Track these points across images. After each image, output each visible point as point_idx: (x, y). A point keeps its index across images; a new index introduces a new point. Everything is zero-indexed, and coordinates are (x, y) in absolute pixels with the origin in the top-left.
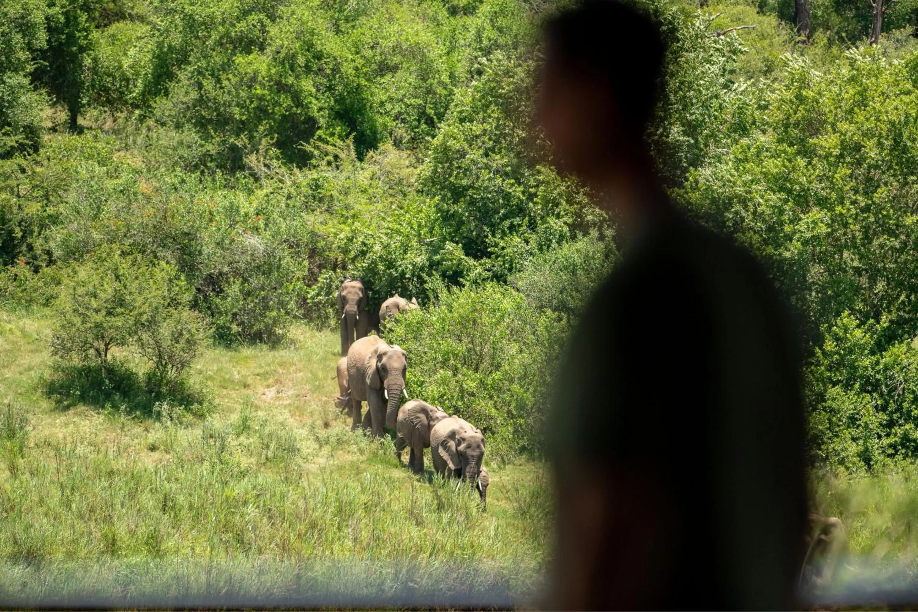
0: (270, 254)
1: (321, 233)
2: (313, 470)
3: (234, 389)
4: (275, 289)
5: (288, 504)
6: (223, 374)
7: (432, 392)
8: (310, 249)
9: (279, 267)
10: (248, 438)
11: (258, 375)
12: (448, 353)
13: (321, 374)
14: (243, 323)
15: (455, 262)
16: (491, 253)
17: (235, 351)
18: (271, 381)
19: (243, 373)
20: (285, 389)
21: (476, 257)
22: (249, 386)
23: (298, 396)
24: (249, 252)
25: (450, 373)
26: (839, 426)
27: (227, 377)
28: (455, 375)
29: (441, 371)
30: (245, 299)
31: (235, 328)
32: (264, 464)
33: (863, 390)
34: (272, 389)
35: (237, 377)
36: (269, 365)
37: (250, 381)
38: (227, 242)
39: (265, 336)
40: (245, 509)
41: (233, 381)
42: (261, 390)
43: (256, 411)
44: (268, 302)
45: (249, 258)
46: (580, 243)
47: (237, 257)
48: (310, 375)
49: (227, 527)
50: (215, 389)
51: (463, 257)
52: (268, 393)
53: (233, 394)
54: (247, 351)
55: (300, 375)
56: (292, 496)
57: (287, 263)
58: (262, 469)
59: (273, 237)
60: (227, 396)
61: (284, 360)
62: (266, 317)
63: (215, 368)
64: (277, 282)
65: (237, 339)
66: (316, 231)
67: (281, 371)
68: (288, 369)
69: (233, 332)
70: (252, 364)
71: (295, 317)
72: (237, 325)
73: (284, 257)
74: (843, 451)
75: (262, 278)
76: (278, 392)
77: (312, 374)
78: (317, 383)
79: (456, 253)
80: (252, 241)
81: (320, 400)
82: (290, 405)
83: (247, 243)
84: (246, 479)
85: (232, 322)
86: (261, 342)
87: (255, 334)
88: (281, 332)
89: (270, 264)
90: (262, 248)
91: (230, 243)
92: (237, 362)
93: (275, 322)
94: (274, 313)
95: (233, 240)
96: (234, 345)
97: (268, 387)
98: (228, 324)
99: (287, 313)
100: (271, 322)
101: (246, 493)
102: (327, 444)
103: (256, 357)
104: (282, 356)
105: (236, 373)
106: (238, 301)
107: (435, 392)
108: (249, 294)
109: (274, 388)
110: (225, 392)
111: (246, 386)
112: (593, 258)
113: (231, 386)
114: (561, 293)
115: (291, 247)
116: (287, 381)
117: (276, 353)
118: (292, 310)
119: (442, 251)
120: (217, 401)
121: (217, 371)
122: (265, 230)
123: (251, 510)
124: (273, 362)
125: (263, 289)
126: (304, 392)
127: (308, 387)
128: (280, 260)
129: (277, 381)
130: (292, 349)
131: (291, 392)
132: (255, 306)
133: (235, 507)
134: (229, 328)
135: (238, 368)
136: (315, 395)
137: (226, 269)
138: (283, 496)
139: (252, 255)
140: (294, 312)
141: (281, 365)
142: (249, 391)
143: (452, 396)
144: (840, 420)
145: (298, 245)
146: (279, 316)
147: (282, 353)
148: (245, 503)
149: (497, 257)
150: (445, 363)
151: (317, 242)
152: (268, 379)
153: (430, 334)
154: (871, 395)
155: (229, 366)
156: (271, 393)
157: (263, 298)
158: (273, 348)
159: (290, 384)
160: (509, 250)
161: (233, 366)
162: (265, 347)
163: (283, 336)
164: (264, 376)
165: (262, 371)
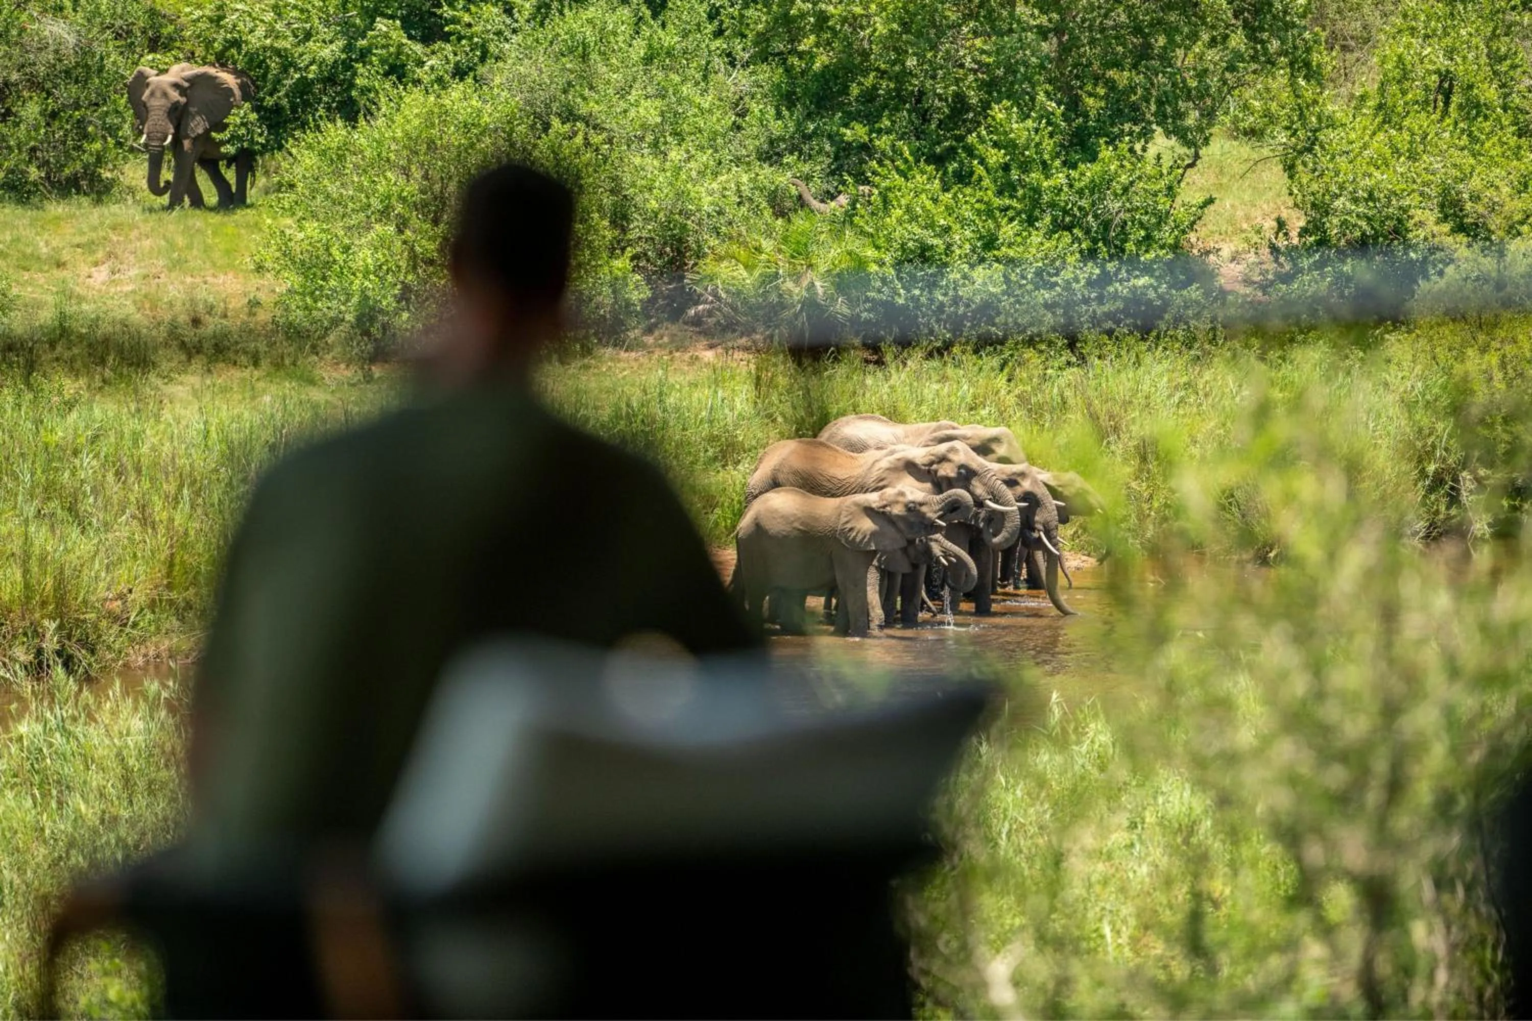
0: (85, 51)
1: (168, 13)
2: (181, 394)
3: (41, 271)
4: (97, 104)
5: (145, 449)
6: (21, 246)
7: (364, 261)
8: (150, 40)
9: (101, 70)
10: (69, 349)
11: (78, 246)
12: (389, 197)
13: (181, 241)
14: (47, 163)
15: (392, 49)
16: (450, 34)
17: (38, 208)
18: (100, 255)
19: (54, 243)
20: (125, 267)
21: (426, 40)
22: (64, 264)
23: (145, 277)
24: (51, 48)
25: (391, 229)
26: (1021, 286)
27: (29, 251)
28: (400, 231)
29: (377, 226)
30: (48, 124)
31: (34, 173)
32: (100, 388)
33: (1058, 226)
34: (102, 268)
35: (45, 250)
36: (94, 229)
37: (65, 256)
38: (14, 32)
39: (84, 183)
40: (77, 462)
41: (39, 258)
42: (84, 269)
43: (79, 303)
44: (85, 129)
45: (51, 57)
46: (592, 9)
47: (32, 56)
48: (163, 243)
49: (50, 490)
50: (11, 271)
51: (405, 41)
52: (95, 275)
53: (41, 278)
54: (56, 208)
55: (147, 243)
56: (151, 437)
57: (114, 63)
58: (97, 398)
59: (89, 20)
60: (30, 282)
61: (119, 220)
62: (84, 152)
63: (8, 238)
64: (98, 95)
65: (38, 190)
66: (159, 7)
67: (115, 239)
68: (127, 236)
69: (31, 179)
70: (68, 229)
71: (132, 150)
72: (38, 168)
73: (108, 55)
74: (1032, 324)
75: (74, 89)
76: (113, 273)
77: (167, 241)
78: (175, 255)
79: (394, 35)
80: (55, 29)
81: (183, 283)
82: (134, 292)
83: (47, 33)
84: (74, 415)
85: (30, 162)
86: (78, 193)
87: (68, 179)
88: (109, 175)
89: (87, 65)
90: (71, 40)
91: (19, 35)
92: (42, 227)
93: (100, 160)
94: (97, 146)
95: (22, 30)
96: (35, 200)
97: (96, 264)
98: (23, 167)
99: (119, 144)
100: (92, 160)
101: (76, 436)
102: (198, 352)
103: (73, 216)
104: (115, 215)
105: (42, 244)
106: (36, 130)
107: (369, 261)
108: (54, 115)
109: (106, 265)
110: (27, 276)
111: (60, 265)
112: (615, 34)
113: (37, 266)
114: (565, 92)
115: (118, 36)
116: (127, 255)
117: (105, 210)
118: (126, 139)
119: (370, 33)
120: (15, 291)
121: (13, 241)
122: (75, 10)
123: (88, 464)
124: (102, 224)
125: (77, 106)
126: (154, 271)
127: (161, 263)
128: (102, 59)
129: (109, 255)
130: (130, 202)
131: (133, 272)
132: (65, 135)
133: (60, 459)
134: (23, 172)
135: (46, 236)
136: (173, 275)
137: (15, 77)
138: (137, 438)
139: (56, 52)
140: (129, 143)
141: (114, 228)
142: (65, 272)
143: (399, 267)
144: (1023, 277)
145: (129, 33)
146: (105, 149)
147: (115, 208)
148: (76, 453)
149: (460, 39)
150: (385, 214)
151: (161, 26)
152: (94, 252)
153: (356, 166)
154: (1071, 232)
155: (27, 233)
156: (101, 274)
157: (78, 121)
158: (98, 201)
159: (132, 258)
160: (477, 29)
161: (37, 234)
162: (85, 201)
163: (113, 182)
164: (89, 247)
165: (83, 240)
